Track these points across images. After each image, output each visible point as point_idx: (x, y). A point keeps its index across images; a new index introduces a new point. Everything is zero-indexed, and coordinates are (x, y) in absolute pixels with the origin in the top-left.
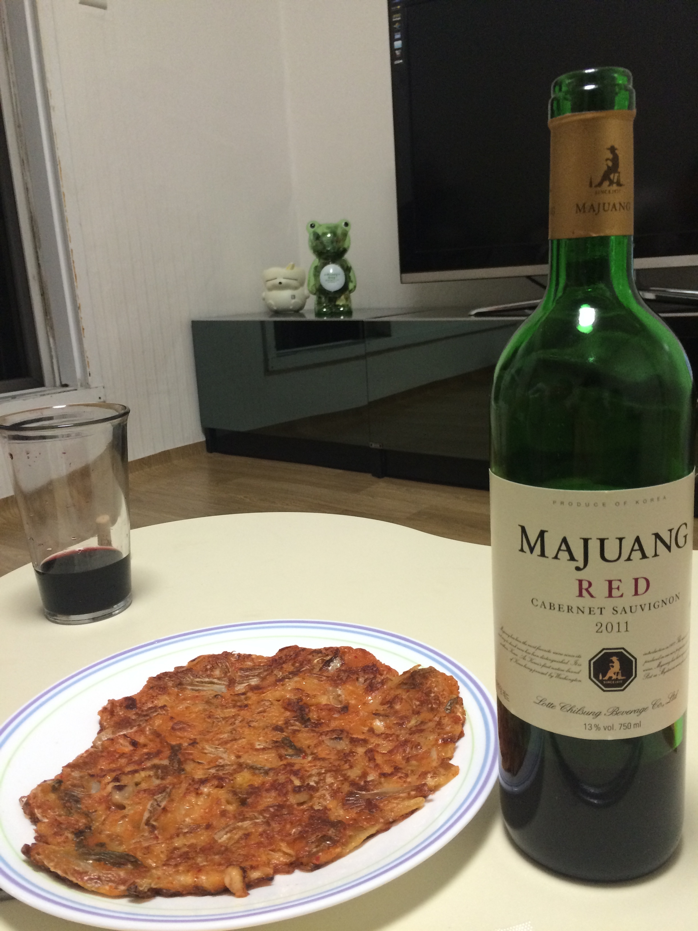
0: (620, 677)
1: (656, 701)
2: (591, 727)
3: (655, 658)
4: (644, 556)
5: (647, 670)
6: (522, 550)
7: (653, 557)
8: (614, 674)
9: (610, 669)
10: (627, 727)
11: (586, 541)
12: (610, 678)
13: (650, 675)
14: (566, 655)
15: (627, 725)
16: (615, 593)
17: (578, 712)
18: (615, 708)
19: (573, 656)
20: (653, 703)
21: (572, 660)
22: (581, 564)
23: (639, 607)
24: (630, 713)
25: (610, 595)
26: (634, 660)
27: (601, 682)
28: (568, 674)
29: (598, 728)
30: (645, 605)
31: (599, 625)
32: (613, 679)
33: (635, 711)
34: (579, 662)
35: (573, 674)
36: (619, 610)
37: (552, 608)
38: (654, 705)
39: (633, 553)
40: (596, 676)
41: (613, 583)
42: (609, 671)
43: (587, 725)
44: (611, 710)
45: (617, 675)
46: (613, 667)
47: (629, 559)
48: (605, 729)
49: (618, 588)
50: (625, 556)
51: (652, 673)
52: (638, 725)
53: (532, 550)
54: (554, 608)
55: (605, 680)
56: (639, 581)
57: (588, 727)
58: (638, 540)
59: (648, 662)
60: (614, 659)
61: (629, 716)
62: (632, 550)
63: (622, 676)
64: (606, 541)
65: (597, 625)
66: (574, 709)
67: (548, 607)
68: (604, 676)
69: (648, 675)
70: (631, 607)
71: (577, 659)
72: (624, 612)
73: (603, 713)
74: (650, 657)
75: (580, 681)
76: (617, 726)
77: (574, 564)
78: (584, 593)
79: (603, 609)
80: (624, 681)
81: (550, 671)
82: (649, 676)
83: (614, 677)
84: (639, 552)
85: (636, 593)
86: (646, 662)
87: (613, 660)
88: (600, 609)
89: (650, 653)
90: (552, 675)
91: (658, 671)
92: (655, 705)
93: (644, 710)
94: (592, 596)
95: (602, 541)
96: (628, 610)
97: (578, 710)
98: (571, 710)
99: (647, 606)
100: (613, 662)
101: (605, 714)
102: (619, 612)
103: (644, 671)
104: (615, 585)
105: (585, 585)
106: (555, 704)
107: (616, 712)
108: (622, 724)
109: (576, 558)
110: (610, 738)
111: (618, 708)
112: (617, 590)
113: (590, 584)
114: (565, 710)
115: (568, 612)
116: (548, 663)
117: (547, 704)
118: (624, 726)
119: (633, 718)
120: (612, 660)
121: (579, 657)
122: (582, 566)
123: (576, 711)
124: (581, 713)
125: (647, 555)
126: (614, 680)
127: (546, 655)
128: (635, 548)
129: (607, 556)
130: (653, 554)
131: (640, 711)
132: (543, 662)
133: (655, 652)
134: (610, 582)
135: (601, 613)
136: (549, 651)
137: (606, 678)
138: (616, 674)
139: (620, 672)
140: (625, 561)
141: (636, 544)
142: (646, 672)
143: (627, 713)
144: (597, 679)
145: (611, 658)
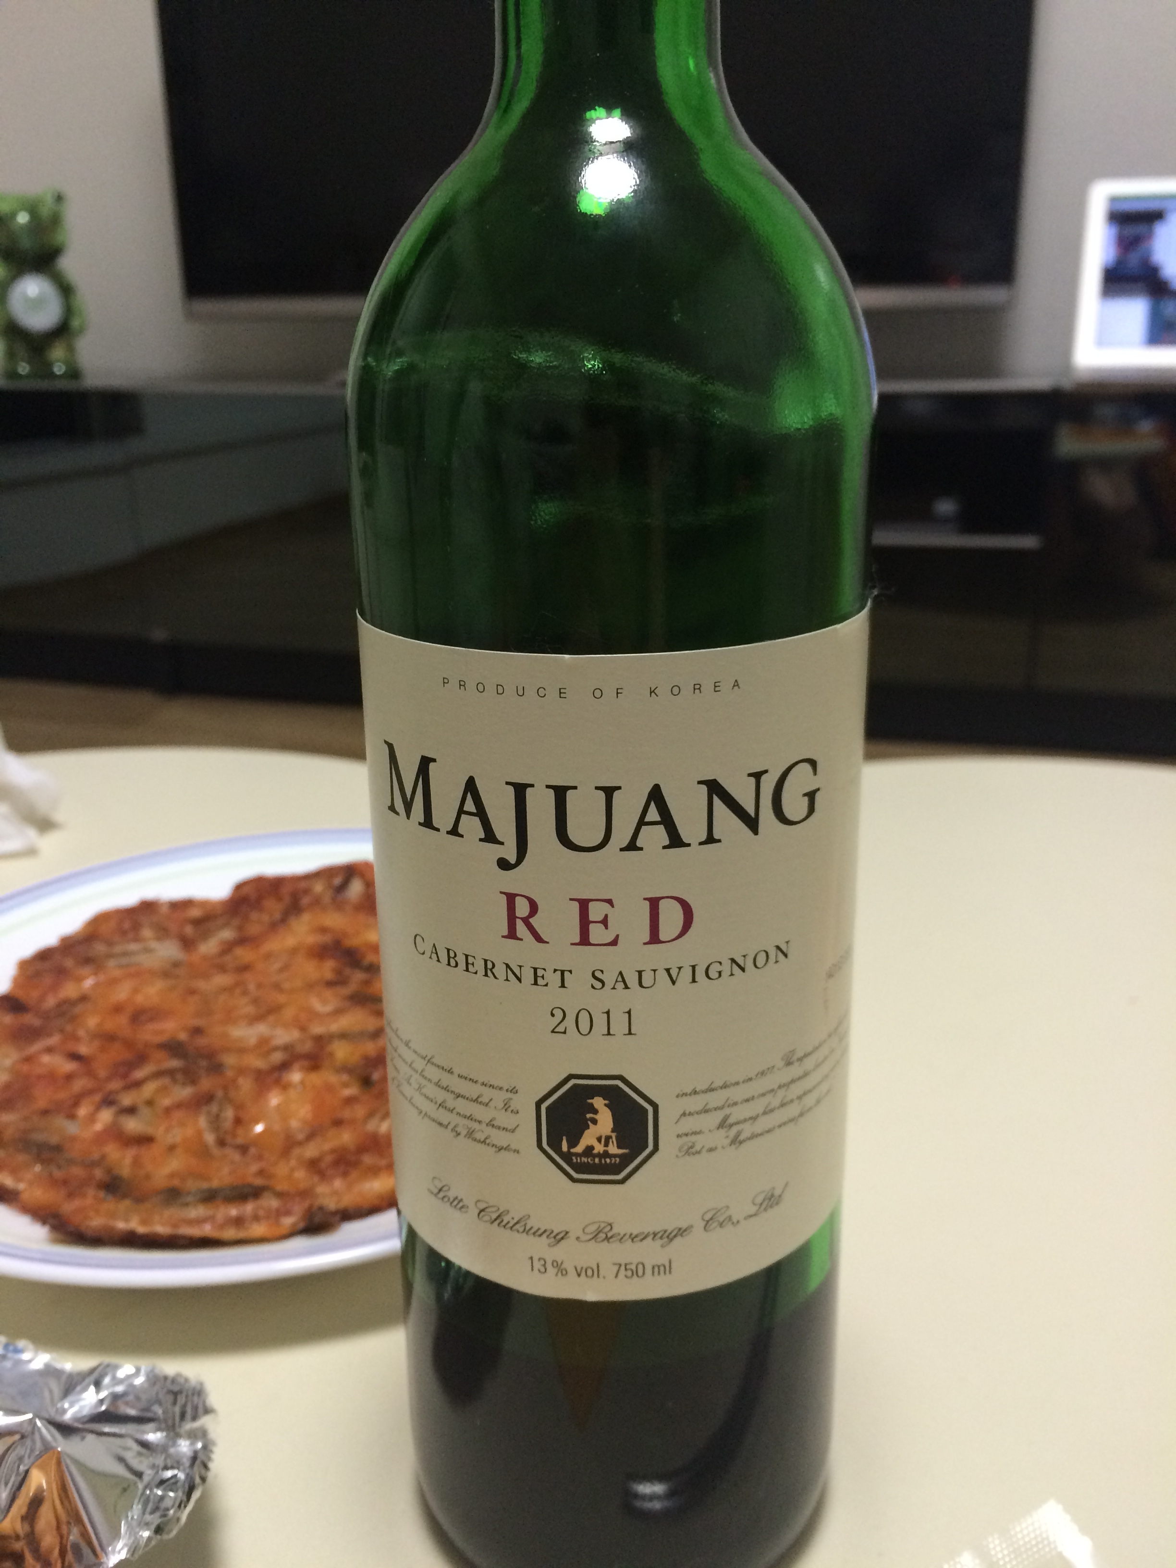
0: (613, 1149)
1: (713, 1212)
2: (544, 1265)
3: (710, 1106)
4: (676, 841)
5: (686, 1135)
6: (392, 808)
7: (701, 844)
8: (599, 1140)
9: (588, 1127)
10: (634, 1273)
11: (520, 790)
12: (589, 1149)
13: (698, 1147)
14: (483, 1084)
15: (633, 1267)
16: (596, 933)
17: (517, 1227)
18: (603, 1225)
19: (501, 1089)
20: (707, 1217)
21: (499, 1098)
22: (510, 853)
23: (662, 975)
24: (642, 1240)
25: (585, 940)
26: (650, 1109)
27: (567, 1157)
28: (489, 1131)
29: (561, 1270)
30: (680, 968)
31: (559, 1014)
32: (595, 1151)
33: (655, 1235)
34: (513, 1105)
35: (502, 1133)
36: (610, 978)
38: (708, 1222)
39: (644, 828)
40: (555, 1144)
41: (591, 905)
42: (587, 1132)
43: (535, 1260)
44: (593, 1228)
45: (606, 1145)
46: (595, 1122)
47: (632, 846)
48: (579, 1275)
49: (605, 922)
50: (622, 835)
51: (700, 1141)
52: (660, 1269)
53: (408, 806)
54: (457, 964)
55: (577, 1155)
56: (662, 903)
57: (537, 1265)
58: (656, 795)
59: (690, 1114)
60: (598, 1102)
61: (638, 1245)
62: (642, 823)
63: (619, 1147)
64: (570, 793)
65: (553, 1015)
66: (506, 1219)
67: (444, 958)
68: (573, 1143)
69: (692, 1147)
70: (640, 973)
71: (509, 1095)
72: (620, 985)
73: (572, 1236)
74: (695, 1103)
75: (518, 1152)
76: (608, 1270)
77: (494, 852)
78: (521, 929)
79: (567, 974)
80: (626, 1160)
81: (454, 1119)
82: (693, 1150)
83: (599, 1148)
84: (661, 829)
85: (654, 938)
86: (684, 1114)
87: (596, 1106)
88: (559, 973)
89: (695, 1092)
90: (459, 1129)
91: (721, 1138)
92: (714, 1220)
93: (681, 1232)
94: (539, 939)
95: (560, 793)
96: (632, 979)
97: (515, 1221)
98: (498, 1220)
99: (687, 973)
100: (596, 1112)
101: (578, 1238)
102: (609, 984)
103: (678, 1136)
104: (596, 912)
105: (522, 908)
106: (465, 1202)
107: (604, 1234)
108: (620, 1265)
109: (499, 836)
110: (591, 1297)
111: (610, 1225)
112: (602, 926)
113: (534, 908)
114: (487, 1218)
115: (486, 975)
116: (451, 1101)
117: (451, 1199)
118: (626, 1269)
119: (650, 1252)
120: (592, 1105)
121: (514, 1091)
122: (513, 860)
123: (510, 1225)
124: (521, 1230)
125: (685, 838)
126: (599, 1155)
127: (446, 1080)
128: (648, 818)
129: (574, 834)
130: (704, 837)
131: (669, 1236)
132: (441, 1095)
133: (712, 1090)
134: (584, 905)
135: (563, 986)
136: (450, 1072)
137: (579, 1149)
138: (603, 1141)
139: (614, 1135)
140: (622, 850)
141: (653, 806)
142: (685, 1139)
143: (633, 1238)
144: (558, 1150)
145: (590, 1101)
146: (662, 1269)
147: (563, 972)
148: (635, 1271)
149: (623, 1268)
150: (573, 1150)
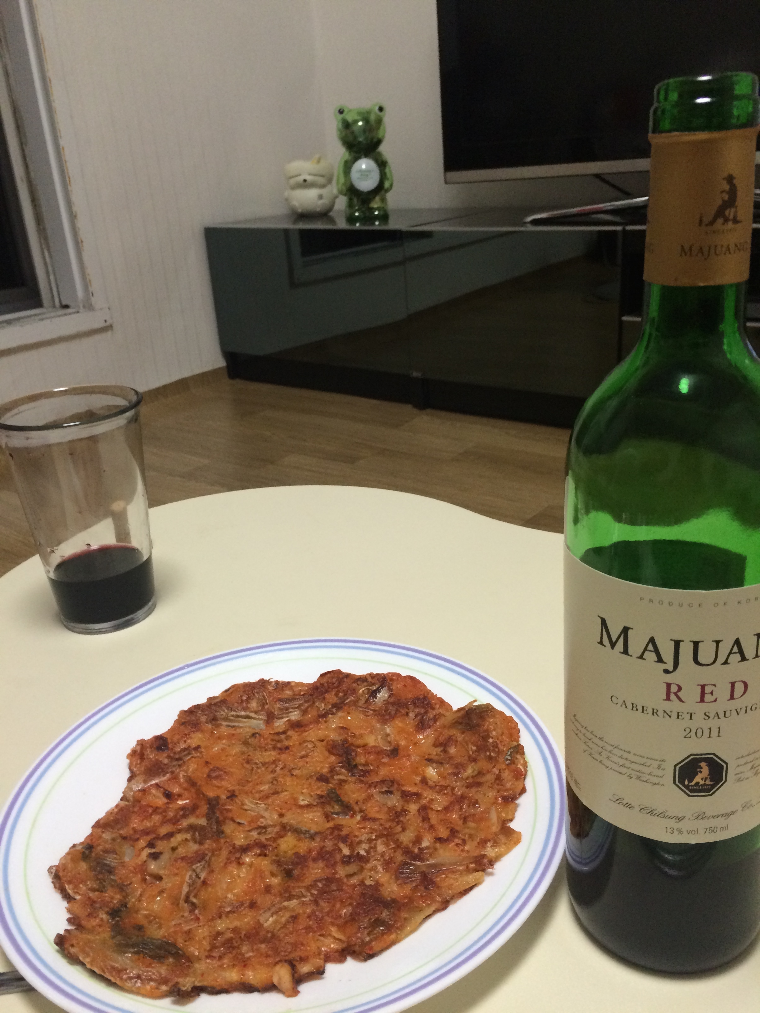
0: (708, 782)
1: (745, 804)
2: (673, 831)
3: (748, 762)
4: (743, 658)
5: (738, 774)
6: (601, 643)
7: (753, 658)
8: (702, 779)
9: (697, 774)
11: (677, 644)
12: (697, 784)
13: (742, 778)
14: (647, 758)
15: (712, 829)
16: (708, 697)
17: (661, 815)
18: (701, 813)
19: (657, 760)
20: (743, 806)
21: (656, 764)
22: (670, 667)
23: (734, 712)
24: (717, 817)
25: (702, 700)
26: (725, 765)
27: (687, 787)
28: (649, 777)
29: (680, 832)
30: (741, 708)
31: (688, 730)
33: (722, 815)
34: (662, 767)
35: (655, 778)
36: (712, 715)
37: (635, 709)
38: (743, 807)
39: (731, 655)
40: (682, 781)
41: (706, 688)
42: (697, 777)
43: (668, 828)
44: (697, 814)
45: (705, 781)
47: (726, 662)
48: (688, 833)
49: (712, 693)
50: (722, 658)
51: (744, 776)
52: (723, 829)
53: (613, 645)
54: (637, 710)
55: (692, 786)
56: (736, 685)
57: (669, 830)
58: (737, 642)
59: (741, 765)
60: (703, 764)
61: (716, 819)
62: (731, 653)
63: (710, 781)
64: (700, 644)
65: (685, 730)
66: (655, 812)
67: (630, 707)
68: (690, 781)
69: (740, 779)
70: (725, 712)
71: (661, 763)
72: (716, 717)
73: (687, 818)
74: (742, 761)
75: (663, 785)
76: (701, 831)
77: (662, 666)
78: (673, 697)
79: (693, 714)
80: (713, 786)
81: (629, 772)
83: (702, 782)
84: (738, 655)
85: (732, 698)
87: (702, 766)
88: (689, 714)
89: (743, 757)
90: (632, 776)
91: (749, 774)
92: (745, 807)
93: (733, 813)
94: (681, 700)
95: (696, 644)
96: (721, 715)
97: (660, 813)
98: (651, 812)
99: (744, 710)
100: (702, 768)
101: (689, 819)
102: (711, 717)
103: (734, 775)
104: (708, 689)
105: (674, 689)
106: (633, 805)
107: (701, 816)
108: (707, 828)
109: (665, 660)
110: (693, 842)
111: (704, 813)
112: (710, 695)
113: (680, 688)
114: (645, 812)
115: (653, 714)
116: (628, 764)
117: (624, 804)
119: (720, 822)
120: (700, 766)
121: (663, 761)
122: (671, 668)
123: (657, 815)
124: (663, 817)
125: (747, 657)
126: (701, 785)
127: (625, 755)
128: (733, 651)
129: (701, 659)
130: (754, 655)
131: (729, 815)
132: (622, 762)
133: (749, 755)
134: (703, 687)
135: (691, 719)
136: (629, 752)
137: (693, 783)
138: (704, 780)
139: (709, 777)
140: (722, 664)
141: (735, 647)
142: (738, 776)
143: (713, 817)
144: (683, 784)
145: (700, 764)
146: (724, 828)
147: (691, 714)
148: (713, 830)
149: (708, 829)
150: (690, 784)
